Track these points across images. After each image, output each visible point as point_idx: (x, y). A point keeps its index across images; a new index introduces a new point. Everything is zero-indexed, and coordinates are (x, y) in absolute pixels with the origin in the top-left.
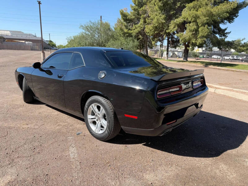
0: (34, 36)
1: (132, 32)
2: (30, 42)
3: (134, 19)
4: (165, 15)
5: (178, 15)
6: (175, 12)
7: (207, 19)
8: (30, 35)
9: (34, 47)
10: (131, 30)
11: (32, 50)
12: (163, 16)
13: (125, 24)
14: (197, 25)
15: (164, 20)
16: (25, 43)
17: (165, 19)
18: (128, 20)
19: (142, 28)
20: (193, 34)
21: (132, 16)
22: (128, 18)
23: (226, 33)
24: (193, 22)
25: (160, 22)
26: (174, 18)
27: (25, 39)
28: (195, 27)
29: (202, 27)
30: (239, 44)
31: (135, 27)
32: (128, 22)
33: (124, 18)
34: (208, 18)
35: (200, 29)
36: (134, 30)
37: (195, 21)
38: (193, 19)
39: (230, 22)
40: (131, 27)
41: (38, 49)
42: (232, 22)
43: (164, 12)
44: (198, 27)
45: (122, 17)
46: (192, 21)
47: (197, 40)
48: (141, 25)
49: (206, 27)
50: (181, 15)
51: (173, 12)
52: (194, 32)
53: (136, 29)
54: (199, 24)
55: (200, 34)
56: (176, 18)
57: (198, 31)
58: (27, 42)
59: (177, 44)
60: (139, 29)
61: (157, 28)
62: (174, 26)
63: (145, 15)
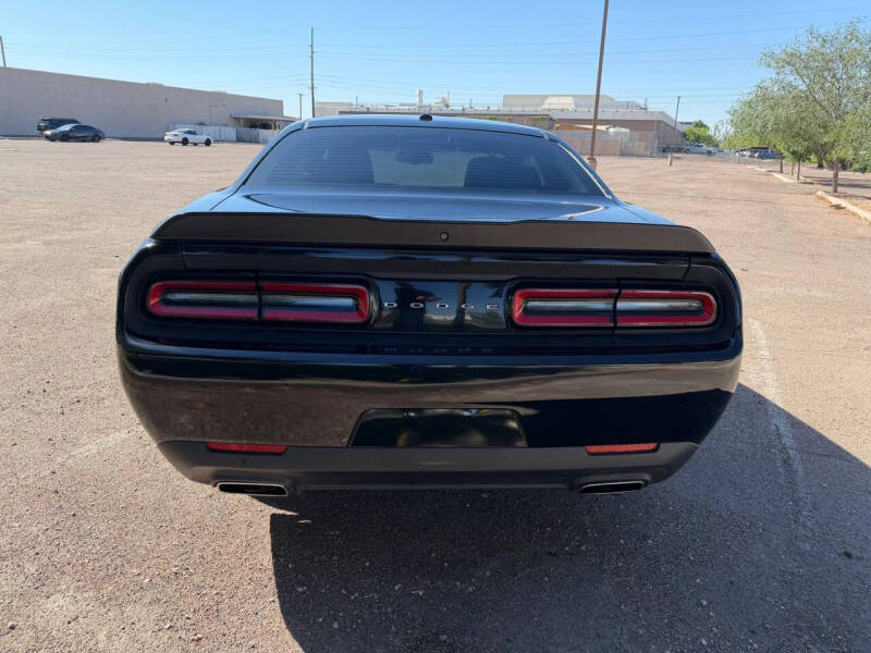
0: (641, 108)
2: (623, 130)
8: (628, 105)
9: (631, 144)
11: (623, 154)
16: (606, 132)
27: (611, 118)
41: (641, 151)
58: (612, 130)
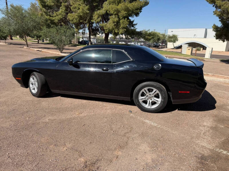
1: (54, 18)
3: (53, 6)
4: (88, 6)
5: (100, 7)
6: (97, 4)
7: (126, 14)
10: (53, 17)
12: (87, 7)
13: (45, 11)
14: (119, 17)
15: (88, 11)
17: (88, 9)
18: (48, 6)
19: (63, 15)
20: (115, 25)
21: (51, 2)
22: (46, 4)
23: (134, 25)
24: (115, 15)
25: (84, 12)
26: (97, 9)
28: (117, 19)
29: (123, 20)
30: (146, 34)
31: (56, 14)
32: (47, 8)
33: (42, 3)
34: (126, 12)
35: (121, 21)
36: (55, 16)
37: (117, 14)
38: (115, 13)
39: (136, 16)
40: (51, 13)
42: (138, 16)
43: (87, 3)
44: (120, 20)
45: (40, 3)
46: (114, 13)
47: (119, 30)
48: (62, 12)
49: (126, 20)
50: (102, 7)
51: (95, 4)
52: (115, 23)
53: (58, 17)
54: (120, 17)
55: (122, 26)
56: (98, 10)
57: (120, 23)
59: (96, 32)
60: (60, 17)
61: (82, 17)
62: (98, 17)
63: (67, 3)
